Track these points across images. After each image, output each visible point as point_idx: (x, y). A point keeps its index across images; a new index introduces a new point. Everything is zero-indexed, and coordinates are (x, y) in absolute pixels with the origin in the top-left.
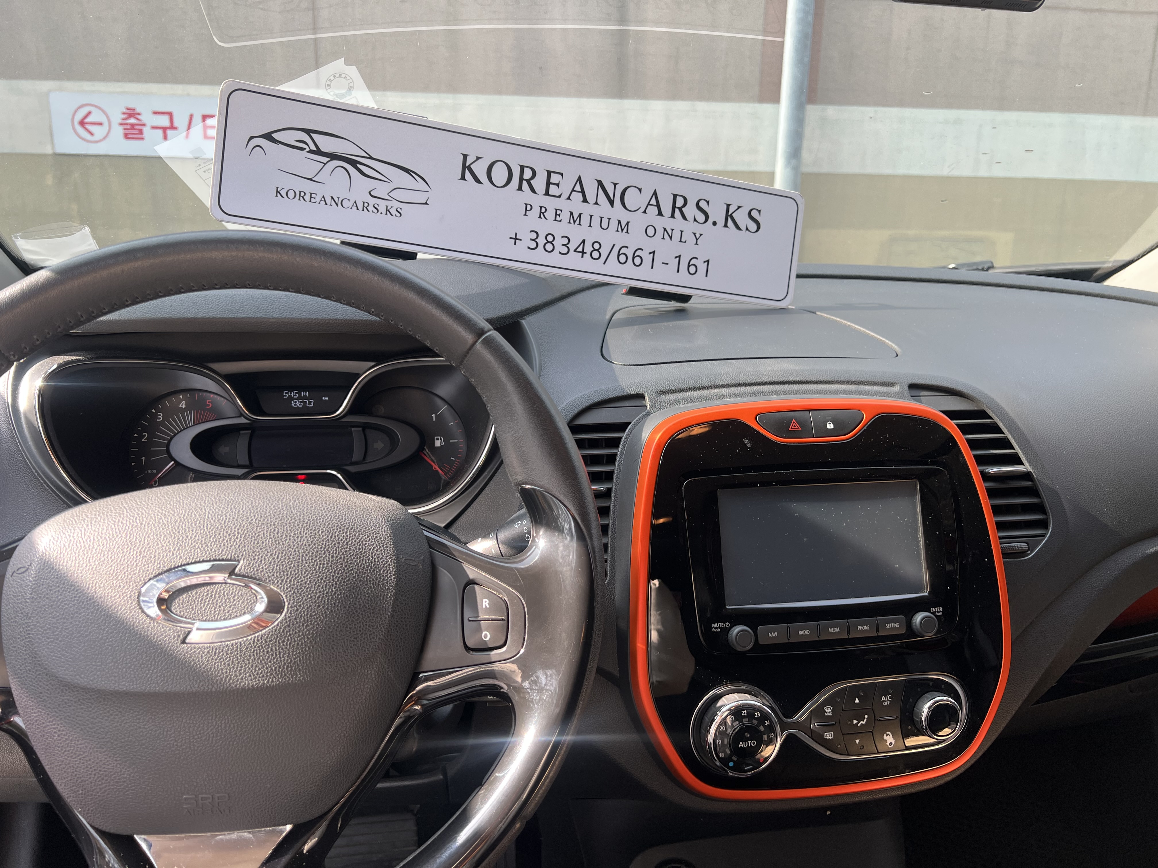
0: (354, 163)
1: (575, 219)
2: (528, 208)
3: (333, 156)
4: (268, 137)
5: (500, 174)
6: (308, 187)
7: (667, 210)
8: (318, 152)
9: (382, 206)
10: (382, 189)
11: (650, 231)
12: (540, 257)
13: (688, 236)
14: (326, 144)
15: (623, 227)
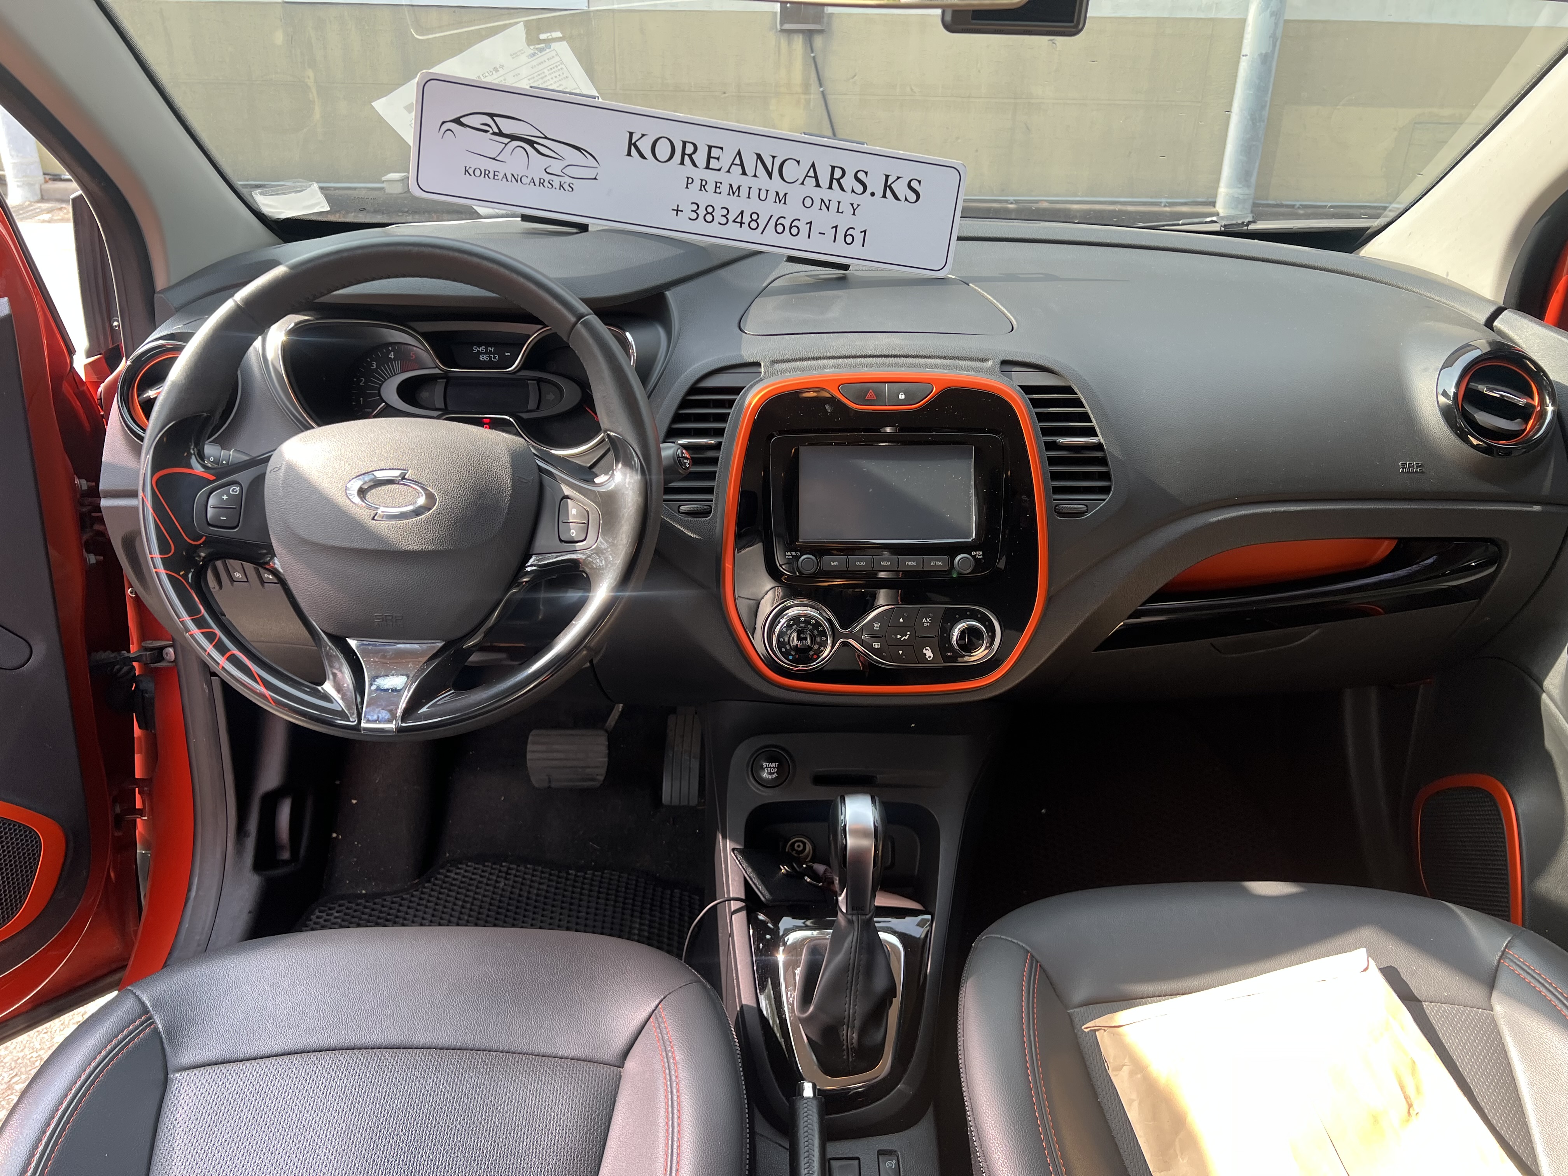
0: (531, 143)
1: (735, 191)
2: (689, 181)
3: (513, 138)
4: (457, 121)
5: (663, 150)
6: (492, 166)
7: (824, 181)
8: (500, 134)
9: (556, 181)
10: (556, 167)
11: (806, 202)
12: (700, 226)
13: (846, 208)
14: (507, 127)
15: (782, 199)
